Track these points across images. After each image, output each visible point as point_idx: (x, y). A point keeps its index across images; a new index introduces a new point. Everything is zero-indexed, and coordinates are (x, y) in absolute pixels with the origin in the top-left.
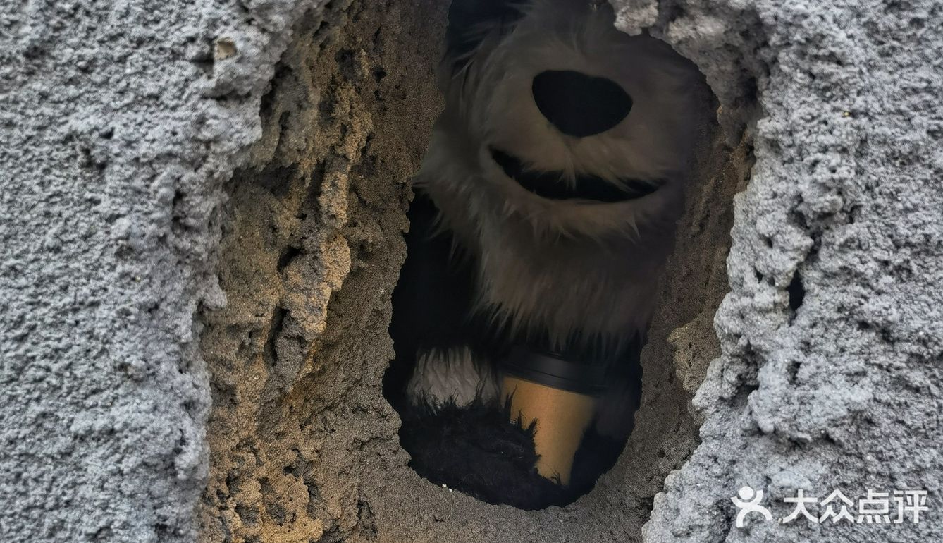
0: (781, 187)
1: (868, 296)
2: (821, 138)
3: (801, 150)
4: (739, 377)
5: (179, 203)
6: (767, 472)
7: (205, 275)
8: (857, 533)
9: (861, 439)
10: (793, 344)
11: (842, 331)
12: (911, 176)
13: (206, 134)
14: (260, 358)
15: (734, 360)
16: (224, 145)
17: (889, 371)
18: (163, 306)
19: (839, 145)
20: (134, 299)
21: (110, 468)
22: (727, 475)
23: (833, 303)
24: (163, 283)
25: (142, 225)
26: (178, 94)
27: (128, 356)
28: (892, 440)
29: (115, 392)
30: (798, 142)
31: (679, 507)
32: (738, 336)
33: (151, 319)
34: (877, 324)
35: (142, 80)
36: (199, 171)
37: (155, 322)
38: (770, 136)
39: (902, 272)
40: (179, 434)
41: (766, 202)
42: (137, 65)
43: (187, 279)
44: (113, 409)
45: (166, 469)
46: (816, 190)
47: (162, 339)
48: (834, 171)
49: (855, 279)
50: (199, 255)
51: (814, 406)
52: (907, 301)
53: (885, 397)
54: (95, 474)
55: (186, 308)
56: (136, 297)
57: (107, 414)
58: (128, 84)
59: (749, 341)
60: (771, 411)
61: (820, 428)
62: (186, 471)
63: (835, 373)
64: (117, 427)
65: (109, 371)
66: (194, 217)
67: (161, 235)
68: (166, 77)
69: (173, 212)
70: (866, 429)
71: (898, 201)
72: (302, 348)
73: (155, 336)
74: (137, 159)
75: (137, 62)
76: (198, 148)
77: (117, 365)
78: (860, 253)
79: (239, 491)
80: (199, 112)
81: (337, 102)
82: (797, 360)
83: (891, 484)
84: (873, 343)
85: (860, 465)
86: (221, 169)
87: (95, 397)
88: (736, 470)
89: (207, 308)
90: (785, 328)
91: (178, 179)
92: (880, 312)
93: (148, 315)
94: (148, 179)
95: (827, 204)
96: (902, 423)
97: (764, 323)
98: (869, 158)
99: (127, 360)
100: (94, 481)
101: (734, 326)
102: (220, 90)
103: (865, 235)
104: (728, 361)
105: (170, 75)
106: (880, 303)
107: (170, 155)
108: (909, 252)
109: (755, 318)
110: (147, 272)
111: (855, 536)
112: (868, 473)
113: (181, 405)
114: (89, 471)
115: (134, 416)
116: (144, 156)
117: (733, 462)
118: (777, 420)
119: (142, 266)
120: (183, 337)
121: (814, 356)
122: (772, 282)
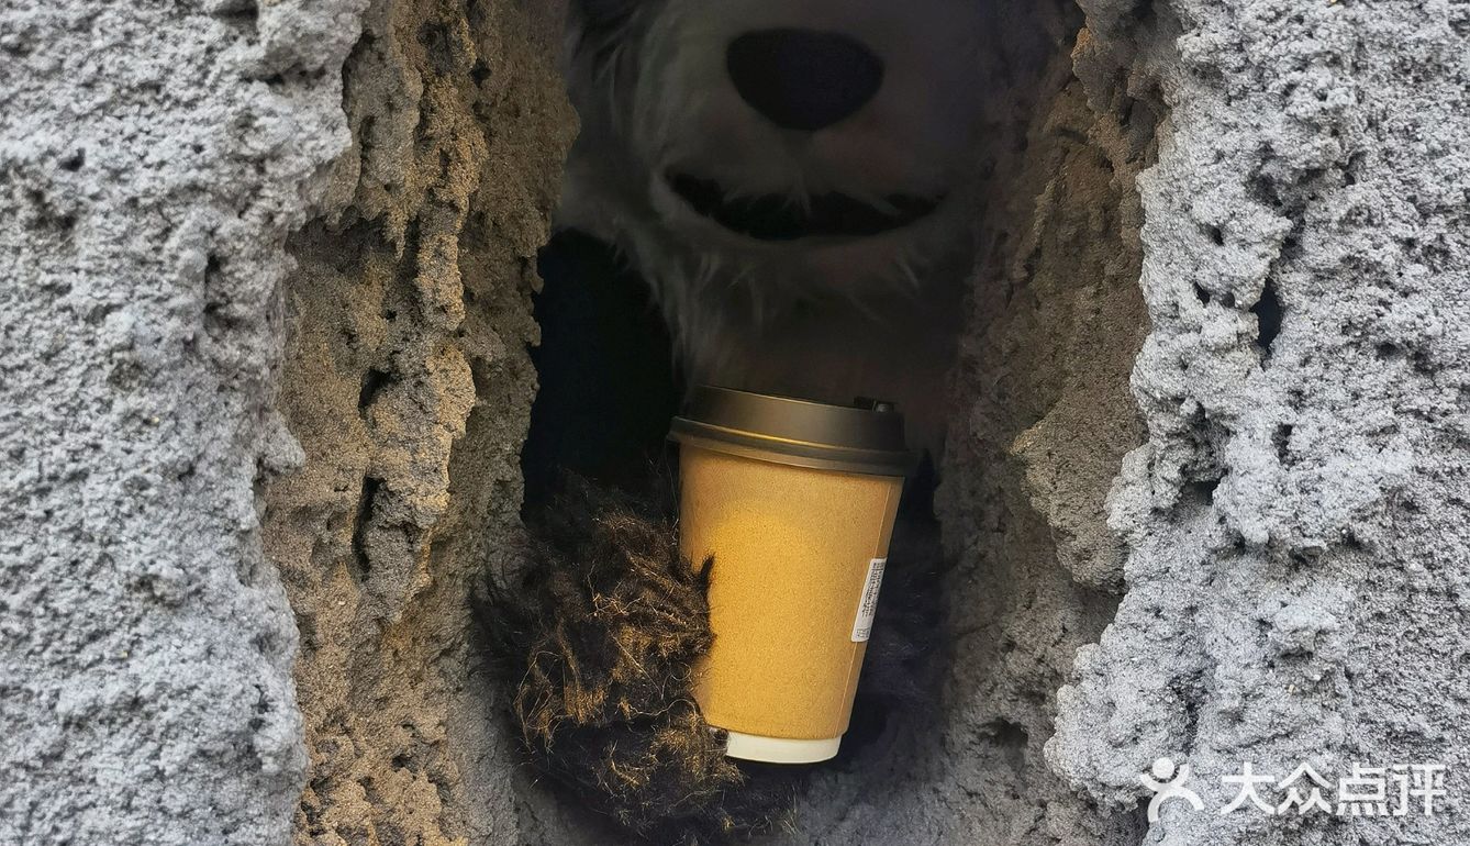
0: (1229, 141)
1: (1390, 300)
2: (1295, 46)
3: (1261, 72)
4: (1183, 470)
5: (214, 278)
6: (1259, 613)
7: (263, 410)
8: (1406, 692)
9: (1399, 537)
10: (1275, 397)
11: (1352, 364)
12: (1431, 98)
13: (256, 145)
14: (343, 569)
15: (1173, 442)
16: (290, 163)
17: (1431, 420)
18: (201, 467)
19: (1329, 52)
20: (151, 457)
21: (139, 769)
22: (1181, 634)
23: (1334, 320)
24: (199, 425)
25: (154, 322)
26: (197, 76)
27: (152, 562)
28: (1445, 533)
29: (134, 630)
30: (1256, 59)
31: (1115, 699)
32: (1179, 400)
33: (184, 493)
34: (1409, 344)
35: (126, 59)
36: (247, 216)
37: (190, 498)
38: (1203, 59)
39: (1436, 254)
40: (256, 692)
41: (1205, 171)
42: (112, 31)
43: (238, 416)
44: (132, 662)
45: (239, 759)
46: (1295, 134)
47: (206, 529)
48: (1323, 98)
49: (1367, 276)
50: (256, 370)
51: (1324, 492)
52: (1447, 303)
53: (1430, 463)
54: (113, 785)
55: (240, 470)
56: (154, 453)
57: (122, 673)
58: (100, 69)
59: (1199, 404)
60: (1260, 510)
61: (1340, 525)
62: (276, 757)
63: (1349, 434)
64: (145, 692)
65: (119, 594)
66: (243, 301)
67: (190, 337)
68: (169, 49)
69: (205, 296)
70: (1405, 520)
71: (1418, 140)
72: (411, 543)
73: (193, 523)
74: (133, 202)
75: (113, 25)
76: (242, 172)
77: (133, 580)
78: (1371, 230)
79: (332, 802)
80: (240, 106)
82: (1285, 422)
83: (1450, 605)
84: (1405, 377)
85: (1401, 580)
86: (287, 207)
87: (96, 646)
88: (1201, 621)
89: (271, 470)
90: (1257, 372)
91: (212, 233)
92: (1414, 324)
93: (179, 486)
94: (157, 237)
95: (1315, 153)
96: (1457, 502)
97: (1223, 370)
98: (1370, 73)
99: (152, 570)
100: (112, 796)
101: (1172, 384)
102: (274, 64)
103: (1376, 203)
104: (1163, 446)
105: (176, 44)
106: (1411, 309)
107: (195, 188)
108: (1443, 222)
109: (1209, 363)
110: (170, 408)
111: (1403, 698)
112: (1414, 590)
113: (252, 642)
114: (100, 781)
115: (173, 669)
116: (147, 193)
117: (1192, 610)
118: (1271, 522)
119: (160, 397)
120: (243, 520)
121: (1310, 412)
122: (1228, 301)
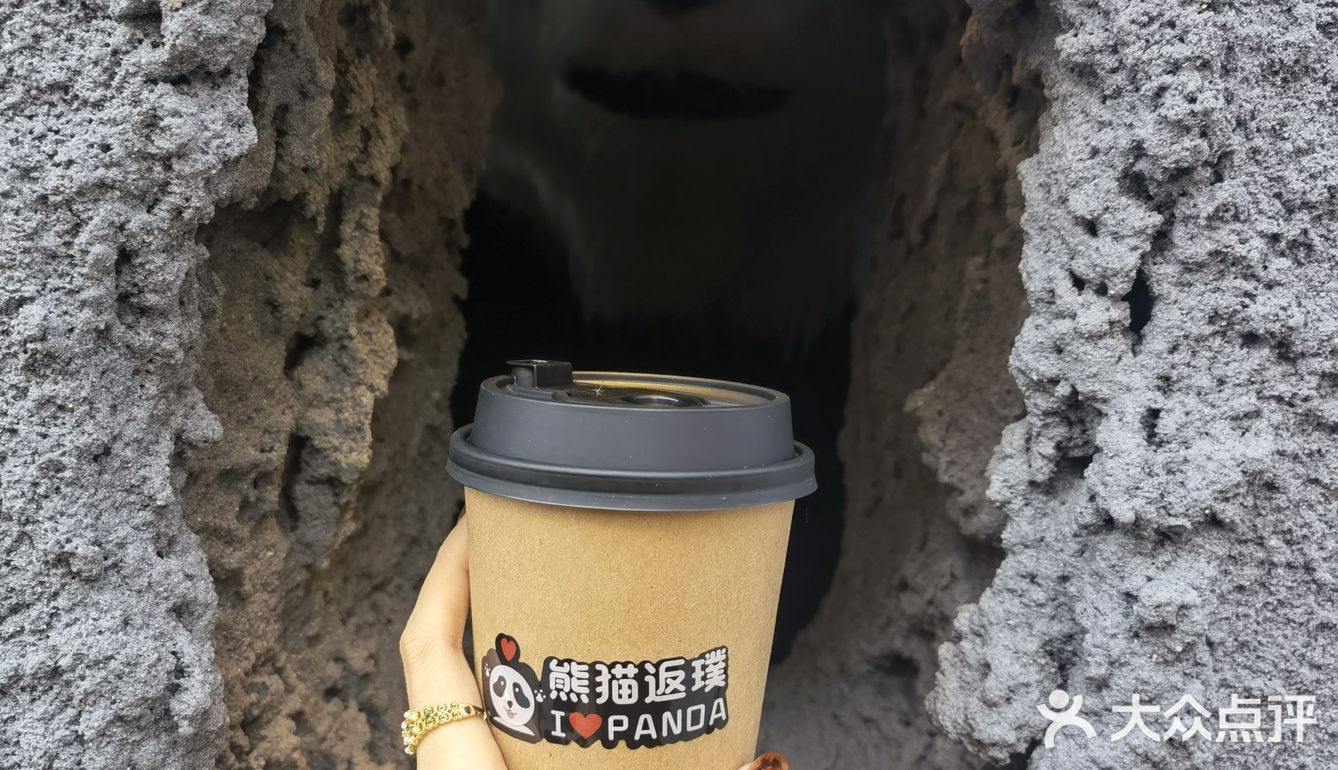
0: (1104, 138)
1: (1255, 292)
2: (1167, 50)
3: (1134, 75)
4: (1058, 447)
5: (125, 269)
6: (1126, 586)
7: (180, 389)
8: (1264, 659)
9: (1260, 515)
10: (1144, 382)
11: (1218, 352)
12: (1298, 98)
13: (163, 144)
14: (272, 522)
15: (1049, 420)
16: (195, 160)
17: (1292, 405)
18: (117, 447)
19: (1199, 57)
20: (66, 441)
21: (59, 734)
22: (1054, 600)
23: (1202, 311)
24: (114, 407)
25: (66, 313)
26: (104, 77)
27: (68, 541)
28: (1304, 511)
29: (52, 604)
30: (1130, 61)
31: (989, 660)
32: (1055, 382)
33: (100, 474)
34: (1272, 334)
35: (35, 61)
36: (156, 211)
37: (106, 477)
38: (1080, 59)
39: (1300, 249)
40: (172, 659)
41: (1081, 166)
42: (21, 34)
43: (153, 398)
44: (52, 634)
45: (156, 722)
46: (1166, 134)
47: (123, 505)
48: (1193, 100)
49: (1233, 269)
50: (170, 354)
51: (1189, 474)
52: (1310, 294)
53: (1291, 446)
54: (35, 748)
55: (157, 448)
56: (69, 438)
57: (42, 644)
58: (11, 70)
59: (1073, 386)
60: (1127, 490)
61: (1203, 506)
62: (191, 719)
63: (1214, 418)
64: (64, 663)
65: (37, 570)
66: (155, 291)
67: (102, 327)
68: (76, 51)
69: (117, 287)
70: (1266, 499)
71: (1284, 139)
72: (336, 495)
73: (109, 501)
74: (44, 198)
75: (21, 29)
76: (150, 169)
77: (51, 557)
78: (1238, 226)
79: (263, 738)
80: (146, 107)
81: (352, 90)
82: (1154, 406)
83: (1308, 578)
84: (1268, 365)
85: (1261, 555)
86: (195, 202)
87: (16, 618)
88: (1072, 589)
89: (190, 444)
90: (1128, 358)
91: (122, 228)
92: (1277, 315)
93: (95, 467)
94: (67, 232)
95: (1184, 153)
96: (1316, 481)
97: (1095, 355)
98: (1240, 76)
99: (68, 548)
100: (35, 759)
101: (1047, 366)
102: (177, 66)
103: (1243, 200)
104: (1039, 423)
105: (83, 47)
106: (1275, 301)
107: (103, 186)
108: (1307, 218)
109: (1082, 349)
110: (83, 394)
111: (1262, 665)
112: (1273, 565)
113: (169, 611)
114: (22, 744)
115: (90, 640)
116: (56, 191)
117: (1064, 579)
118: (1138, 503)
119: (73, 385)
120: (159, 496)
121: (1177, 396)
122: (1102, 290)
